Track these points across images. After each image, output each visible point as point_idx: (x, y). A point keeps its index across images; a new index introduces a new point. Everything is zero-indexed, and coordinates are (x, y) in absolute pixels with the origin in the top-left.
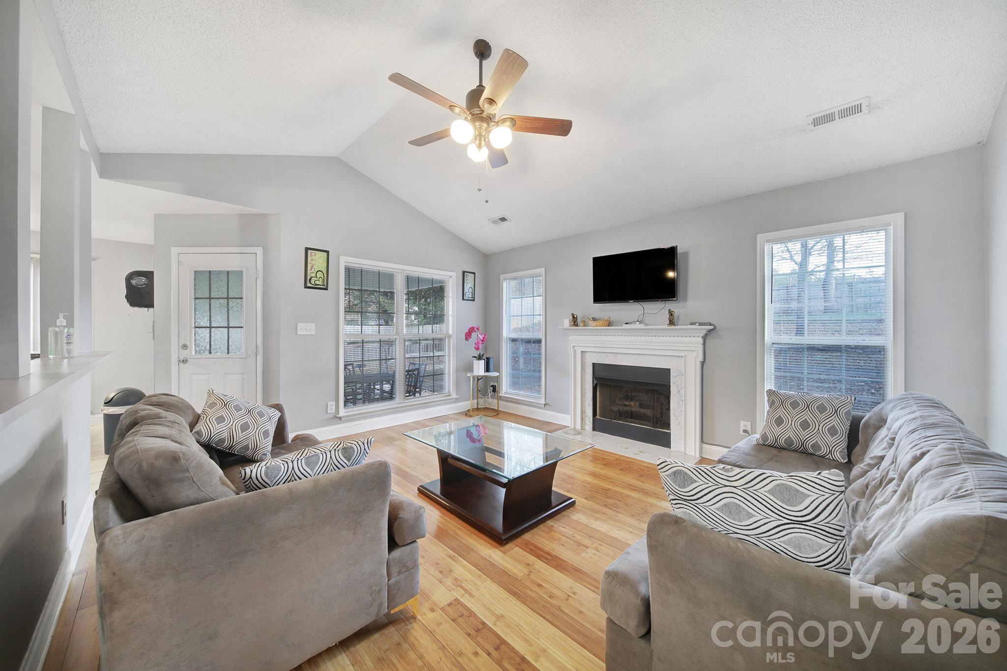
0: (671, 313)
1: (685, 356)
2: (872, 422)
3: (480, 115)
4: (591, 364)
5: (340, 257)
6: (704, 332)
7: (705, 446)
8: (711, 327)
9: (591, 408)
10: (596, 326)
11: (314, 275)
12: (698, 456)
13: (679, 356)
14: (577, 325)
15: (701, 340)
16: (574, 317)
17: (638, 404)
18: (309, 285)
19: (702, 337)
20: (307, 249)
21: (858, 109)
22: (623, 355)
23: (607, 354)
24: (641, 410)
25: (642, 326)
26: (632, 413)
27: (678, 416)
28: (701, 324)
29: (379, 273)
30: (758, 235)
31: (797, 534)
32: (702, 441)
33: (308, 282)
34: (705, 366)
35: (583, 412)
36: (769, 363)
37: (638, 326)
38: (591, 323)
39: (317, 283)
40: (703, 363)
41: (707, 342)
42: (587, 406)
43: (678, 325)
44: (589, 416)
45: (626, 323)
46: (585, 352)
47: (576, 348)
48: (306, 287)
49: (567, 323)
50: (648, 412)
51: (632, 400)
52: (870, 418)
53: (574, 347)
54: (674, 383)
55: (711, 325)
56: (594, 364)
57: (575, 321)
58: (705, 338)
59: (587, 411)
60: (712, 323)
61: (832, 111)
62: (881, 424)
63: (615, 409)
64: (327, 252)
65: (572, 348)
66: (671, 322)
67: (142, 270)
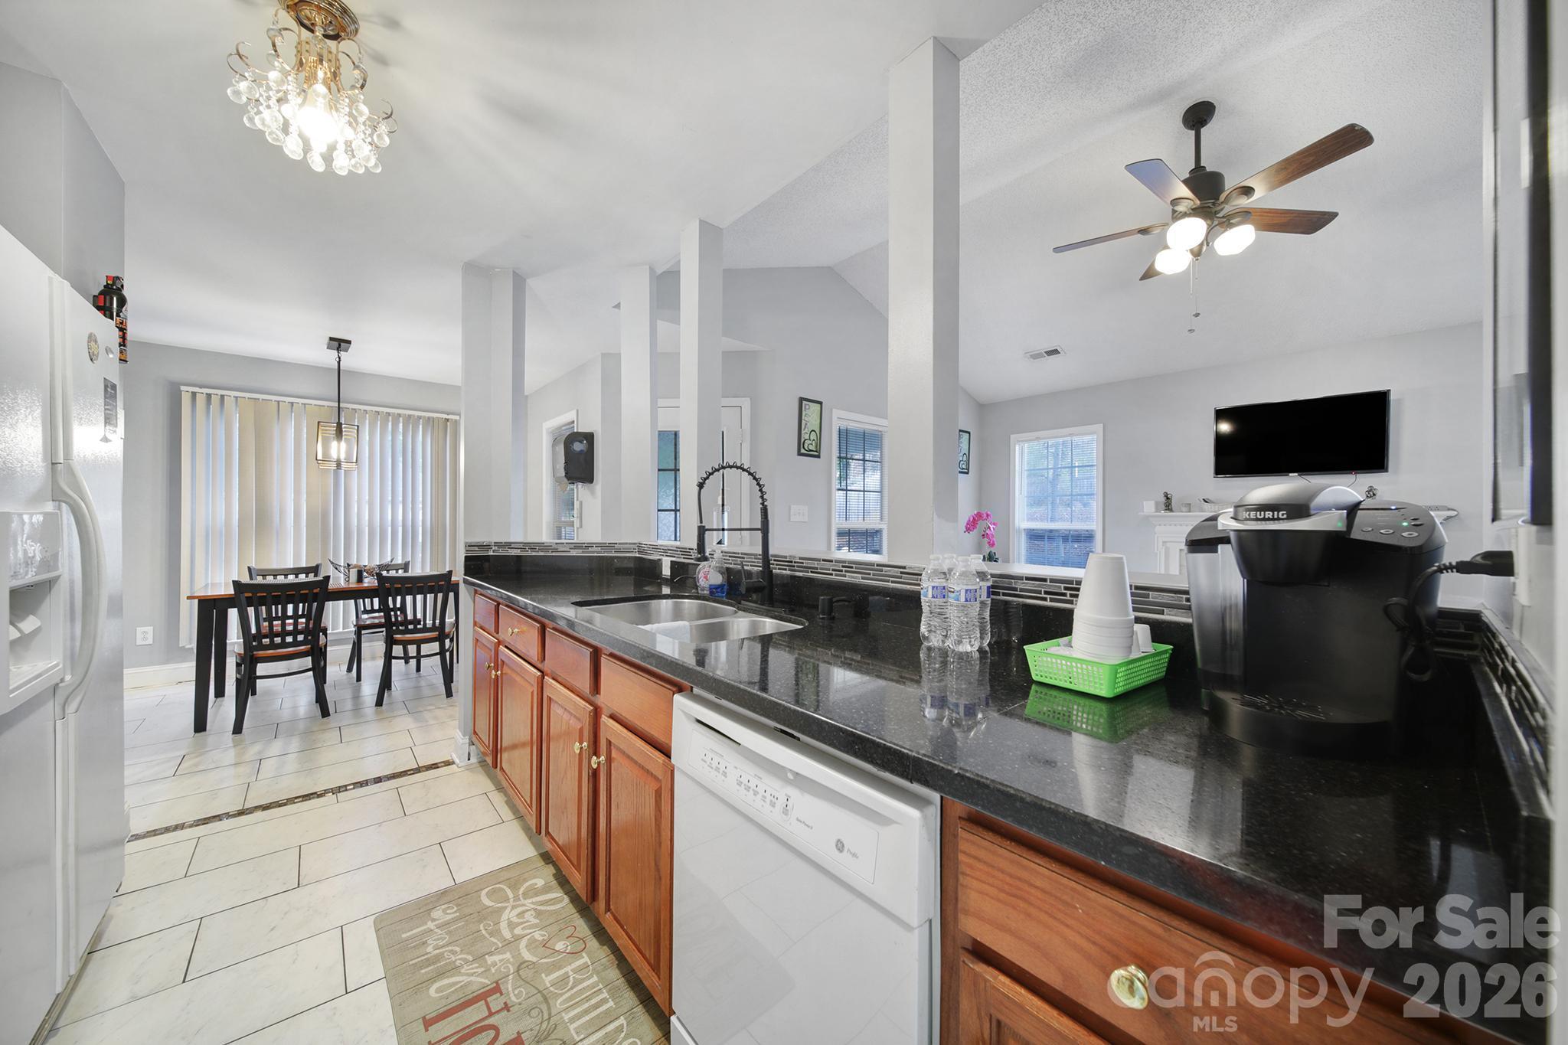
0: (1369, 492)
3: (1210, 209)
5: (834, 410)
8: (1453, 513)
11: (807, 437)
14: (1171, 510)
16: (1168, 498)
18: (803, 451)
20: (801, 400)
29: (864, 433)
33: (802, 446)
38: (1202, 505)
39: (811, 448)
47: (1168, 545)
48: (800, 454)
49: (1149, 507)
53: (1164, 542)
55: (1452, 509)
57: (1168, 504)
64: (820, 403)
65: (1159, 544)
67: (579, 431)
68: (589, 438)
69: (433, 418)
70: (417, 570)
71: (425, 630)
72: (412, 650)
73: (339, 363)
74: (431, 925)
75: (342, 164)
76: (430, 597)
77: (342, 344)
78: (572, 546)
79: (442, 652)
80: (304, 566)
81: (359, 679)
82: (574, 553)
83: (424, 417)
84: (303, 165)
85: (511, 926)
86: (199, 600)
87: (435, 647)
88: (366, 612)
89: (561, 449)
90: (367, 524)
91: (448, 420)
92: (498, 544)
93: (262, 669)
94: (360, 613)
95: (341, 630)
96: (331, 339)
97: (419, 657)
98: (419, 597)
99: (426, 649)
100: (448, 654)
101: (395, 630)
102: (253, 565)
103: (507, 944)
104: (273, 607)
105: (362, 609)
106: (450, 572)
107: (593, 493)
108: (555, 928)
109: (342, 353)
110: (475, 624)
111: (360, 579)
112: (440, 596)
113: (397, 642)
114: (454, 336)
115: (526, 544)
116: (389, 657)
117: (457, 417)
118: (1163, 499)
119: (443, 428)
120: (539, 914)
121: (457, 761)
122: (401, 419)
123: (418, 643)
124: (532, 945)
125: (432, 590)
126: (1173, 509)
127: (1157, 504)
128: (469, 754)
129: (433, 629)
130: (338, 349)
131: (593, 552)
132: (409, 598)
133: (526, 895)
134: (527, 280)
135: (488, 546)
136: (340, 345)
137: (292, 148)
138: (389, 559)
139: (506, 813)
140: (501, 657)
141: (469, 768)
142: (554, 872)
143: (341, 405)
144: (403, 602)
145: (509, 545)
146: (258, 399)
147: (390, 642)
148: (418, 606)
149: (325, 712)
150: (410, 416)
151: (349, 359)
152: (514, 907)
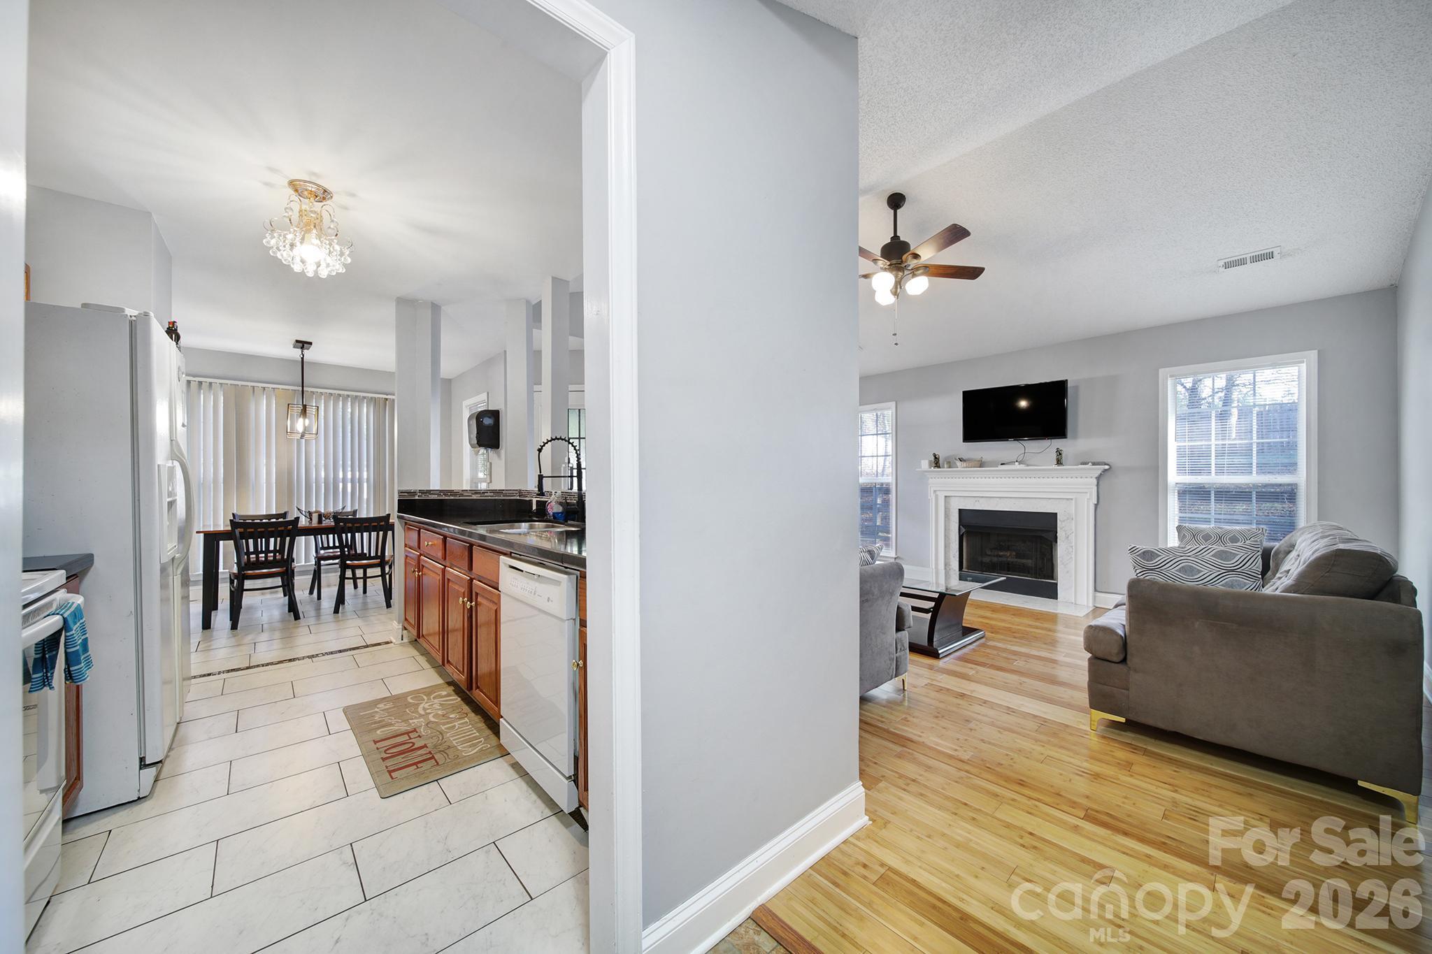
0: (1059, 453)
1: (1076, 498)
2: (1282, 549)
3: (899, 266)
4: (958, 511)
6: (1099, 472)
7: (1098, 594)
8: (1107, 467)
9: (958, 559)
10: (966, 467)
12: (1091, 605)
13: (1068, 499)
14: (939, 467)
15: (1095, 481)
16: (936, 458)
17: (1014, 553)
19: (1096, 478)
21: (1270, 256)
22: (998, 499)
23: (976, 499)
24: (1019, 560)
25: (1022, 467)
26: (1008, 564)
27: (1067, 564)
28: (1094, 464)
30: (1160, 370)
31: (1232, 578)
32: (1096, 590)
34: (1098, 509)
35: (947, 565)
36: (1173, 503)
37: (1017, 466)
38: (959, 463)
40: (1096, 506)
41: (1100, 483)
42: (952, 557)
43: (1066, 465)
44: (955, 568)
45: (1002, 464)
46: (949, 496)
47: (938, 493)
49: (925, 465)
50: (1029, 562)
51: (1008, 549)
52: (1280, 546)
53: (935, 491)
54: (1061, 529)
55: (1106, 464)
56: (960, 510)
57: (936, 462)
58: (1098, 478)
59: (951, 563)
60: (1107, 462)
61: (1244, 256)
62: (1291, 549)
63: (987, 560)
65: (932, 492)
66: (1059, 462)
67: (489, 409)
68: (495, 414)
69: (375, 398)
70: (363, 514)
71: (370, 558)
72: (359, 573)
73: (302, 358)
74: (376, 710)
75: (324, 273)
76: (374, 534)
77: (305, 345)
78: (473, 492)
79: (383, 575)
80: (274, 513)
81: (319, 598)
82: (474, 497)
83: (368, 397)
84: (303, 273)
85: (424, 709)
86: (205, 535)
87: (378, 571)
88: (323, 548)
89: (474, 422)
90: (323, 480)
91: (387, 399)
92: (422, 492)
93: (248, 584)
94: (319, 549)
95: (303, 563)
96: (297, 341)
97: (365, 578)
98: (365, 535)
99: (370, 572)
100: (387, 576)
101: (348, 559)
102: (235, 512)
103: (421, 716)
104: (259, 540)
105: (321, 546)
106: (389, 515)
107: (499, 456)
108: (451, 710)
109: (305, 351)
110: (406, 546)
111: (320, 521)
112: (381, 533)
113: (349, 567)
114: (390, 340)
115: (441, 491)
116: (343, 578)
117: (393, 397)
118: (933, 458)
119: (382, 405)
120: (441, 705)
121: (394, 641)
122: (350, 399)
123: (365, 567)
124: (436, 716)
125: (376, 529)
126: (941, 466)
127: (930, 462)
128: (402, 636)
129: (376, 557)
130: (302, 348)
131: (488, 496)
132: (358, 535)
133: (434, 698)
134: (443, 308)
135: (414, 493)
136: (303, 346)
137: (297, 268)
138: (341, 508)
139: (426, 665)
140: (422, 563)
141: (402, 645)
142: (453, 688)
143: (305, 389)
144: (353, 538)
145: (429, 492)
146: (238, 385)
147: (344, 567)
148: (365, 542)
149: (297, 617)
150: (356, 397)
151: (309, 355)
152: (426, 703)
